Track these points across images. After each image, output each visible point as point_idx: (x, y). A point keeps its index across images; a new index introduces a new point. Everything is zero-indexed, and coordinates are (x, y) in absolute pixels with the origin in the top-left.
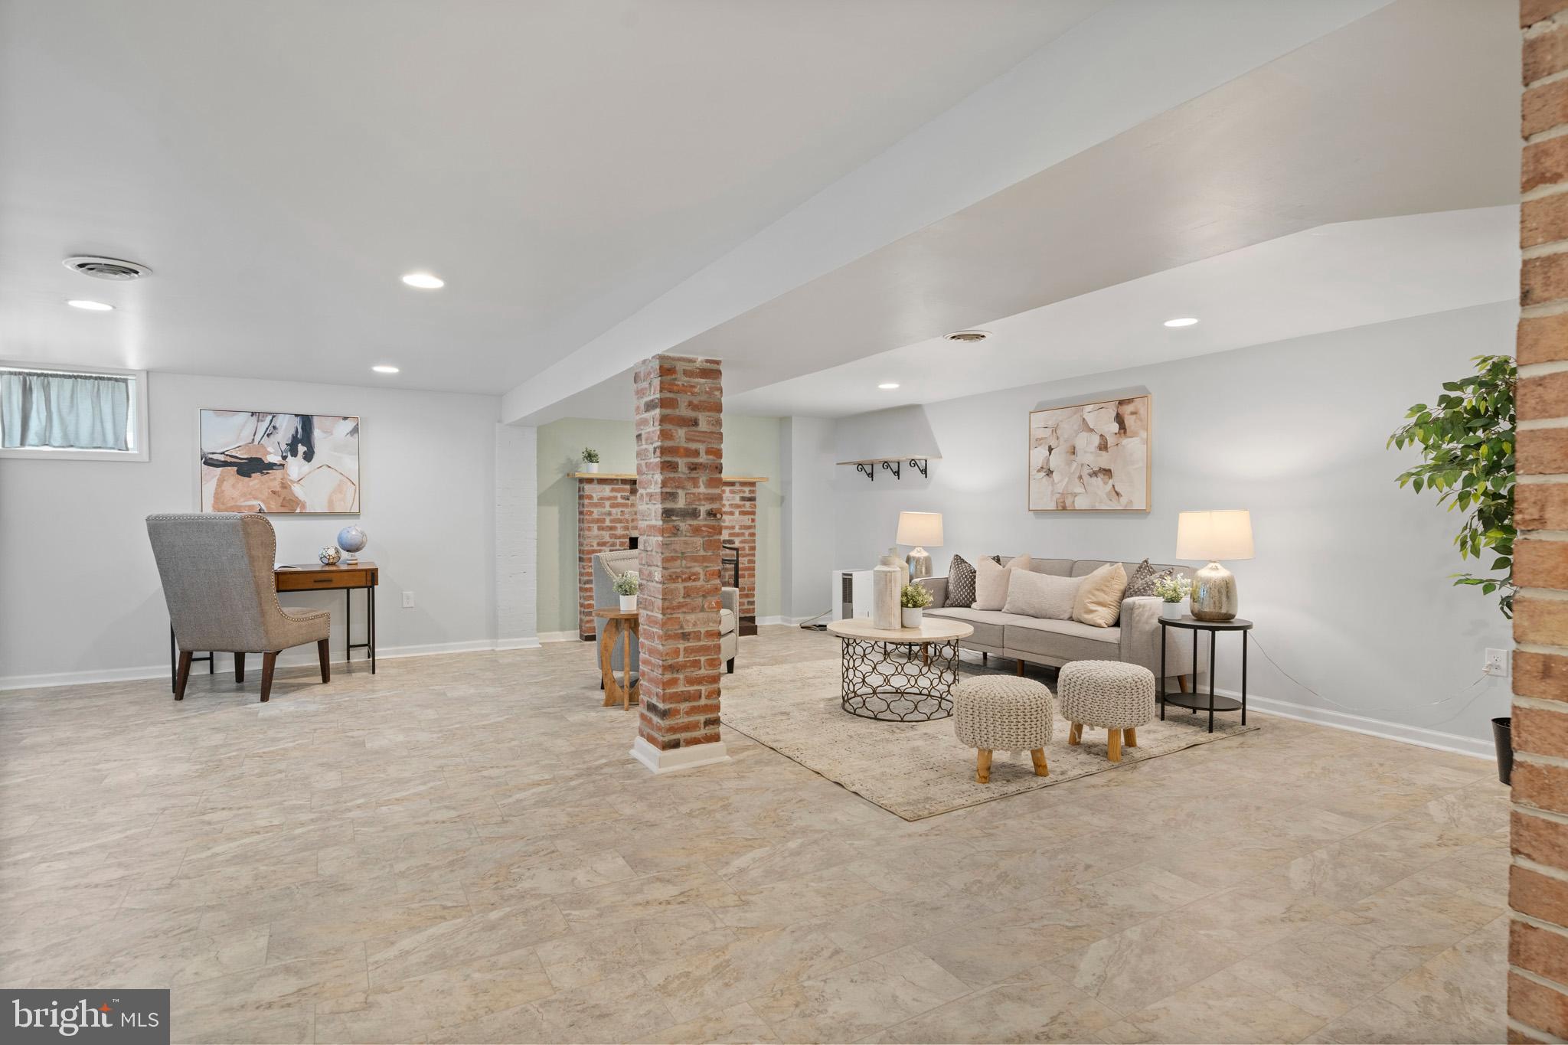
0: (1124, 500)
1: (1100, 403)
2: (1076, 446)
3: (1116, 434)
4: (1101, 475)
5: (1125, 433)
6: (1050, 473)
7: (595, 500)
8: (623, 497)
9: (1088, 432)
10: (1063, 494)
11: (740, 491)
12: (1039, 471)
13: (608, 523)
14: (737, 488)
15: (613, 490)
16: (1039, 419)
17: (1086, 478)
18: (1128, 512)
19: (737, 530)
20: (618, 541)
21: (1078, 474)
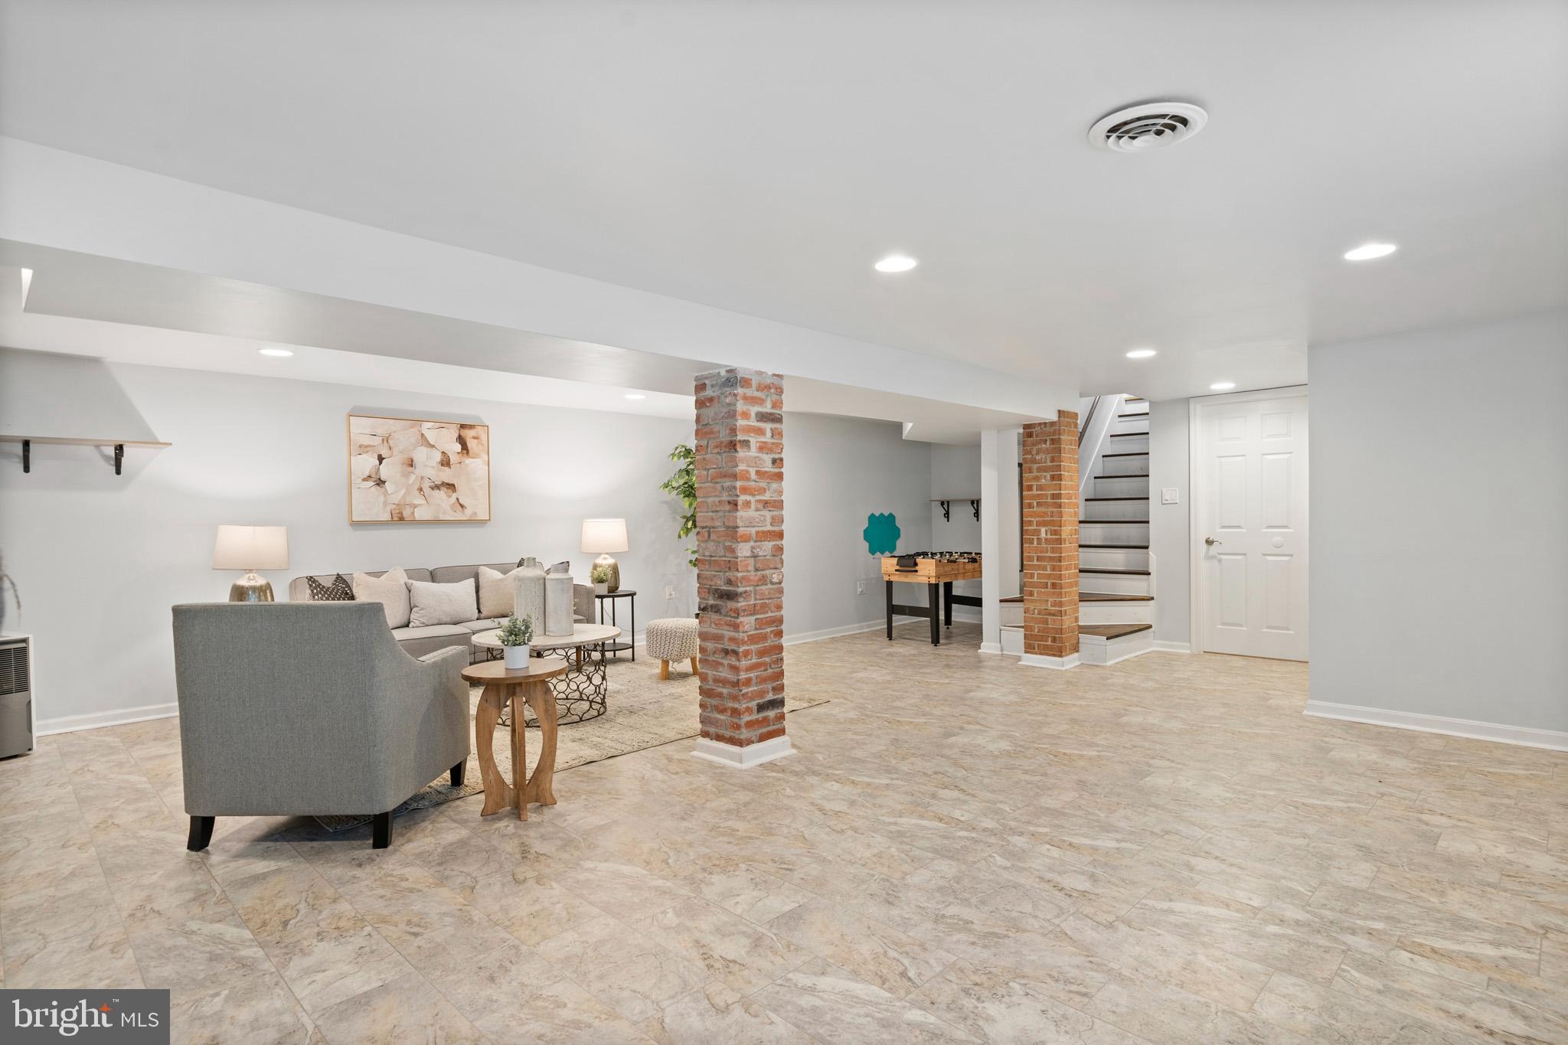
0: (468, 512)
1: (442, 423)
2: (415, 459)
3: (459, 453)
4: (444, 490)
5: (468, 453)
6: (380, 483)
9: (427, 447)
10: (398, 505)
12: (364, 480)
16: (361, 427)
17: (427, 490)
18: (474, 522)
21: (417, 487)
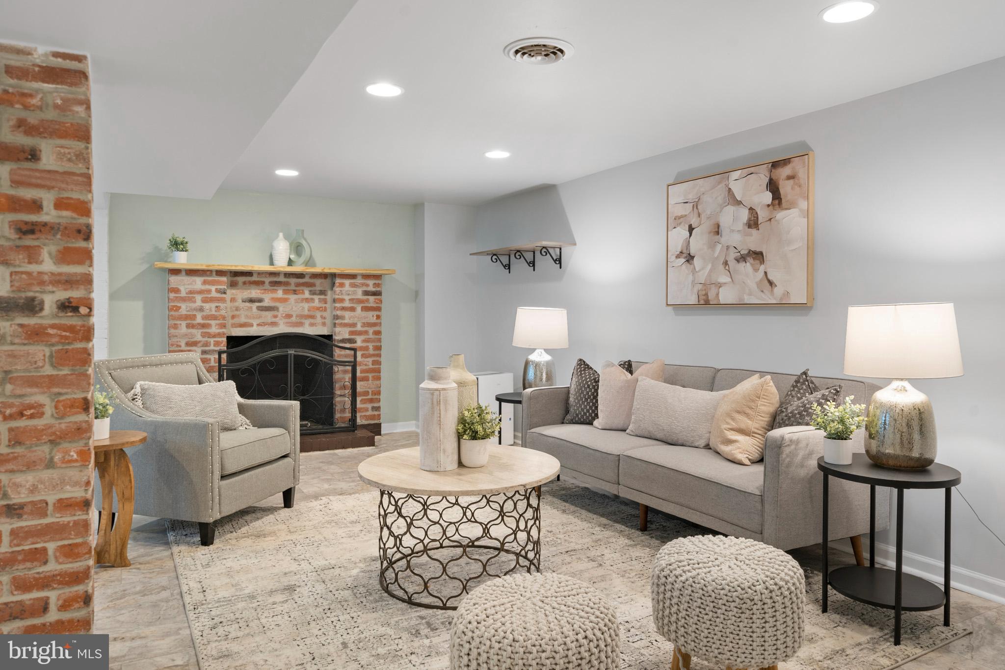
0: (778, 291)
1: (748, 166)
2: (721, 224)
3: (768, 206)
4: (750, 260)
5: (780, 203)
6: (690, 258)
7: (183, 294)
8: (217, 291)
9: (733, 205)
10: (704, 284)
11: (363, 285)
12: (678, 257)
13: (199, 320)
14: (359, 281)
15: (205, 283)
16: (678, 193)
17: (732, 263)
18: (784, 307)
19: (359, 328)
20: (212, 340)
21: (722, 260)
